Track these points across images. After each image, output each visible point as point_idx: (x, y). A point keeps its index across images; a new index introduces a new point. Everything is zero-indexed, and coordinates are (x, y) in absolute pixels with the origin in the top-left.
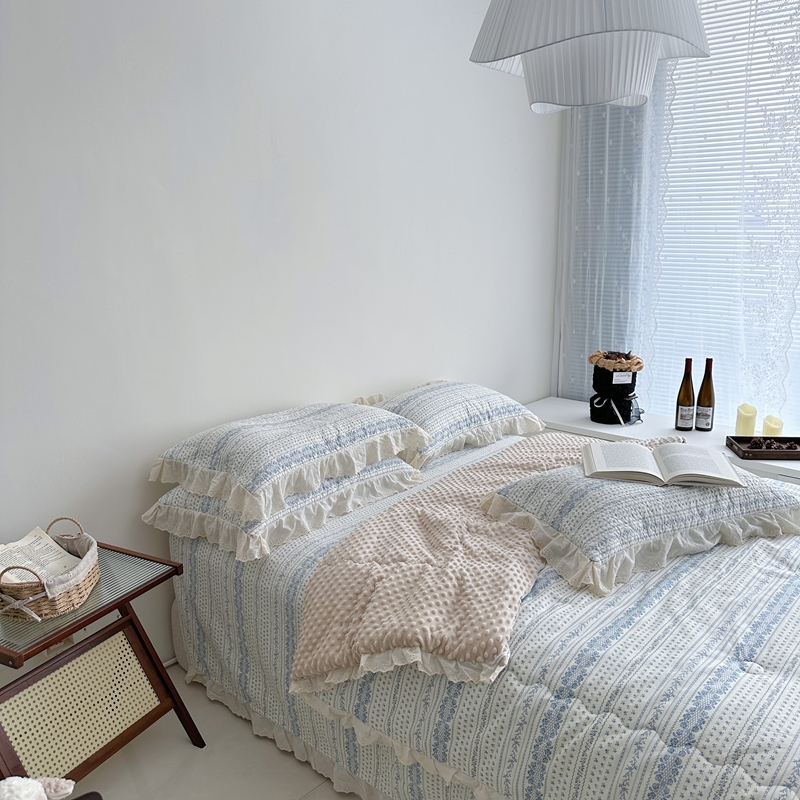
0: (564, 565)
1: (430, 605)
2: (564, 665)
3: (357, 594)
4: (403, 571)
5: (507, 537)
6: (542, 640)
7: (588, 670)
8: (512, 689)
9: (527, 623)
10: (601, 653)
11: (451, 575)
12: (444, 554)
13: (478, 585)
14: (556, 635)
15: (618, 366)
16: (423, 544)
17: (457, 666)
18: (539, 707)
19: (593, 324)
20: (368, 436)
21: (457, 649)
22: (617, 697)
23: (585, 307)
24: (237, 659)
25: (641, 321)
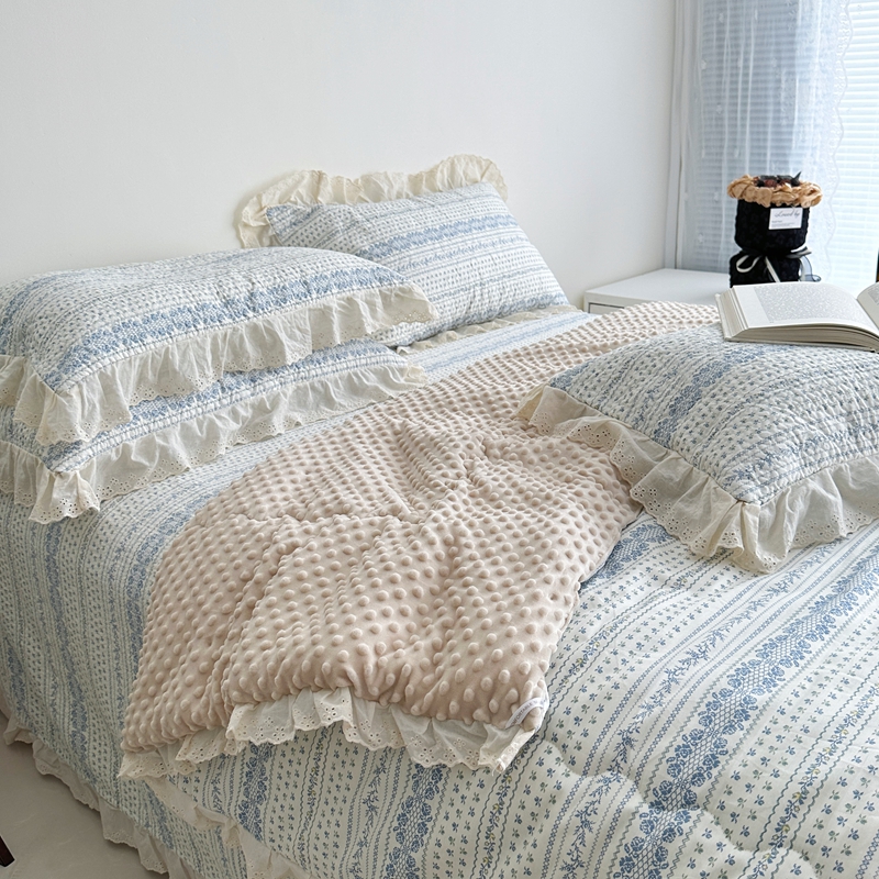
0: (680, 514)
1: (380, 599)
2: (673, 731)
3: (245, 581)
4: (339, 531)
5: (562, 463)
6: (624, 669)
7: (731, 740)
8: (551, 783)
9: (591, 632)
10: (761, 699)
11: (434, 535)
12: (429, 497)
13: (488, 555)
14: (655, 657)
15: (779, 198)
16: (395, 482)
17: (430, 730)
18: (613, 828)
19: (735, 140)
20: (314, 296)
21: (429, 694)
22: (804, 809)
23: (722, 112)
24: (67, 704)
25: (816, 126)
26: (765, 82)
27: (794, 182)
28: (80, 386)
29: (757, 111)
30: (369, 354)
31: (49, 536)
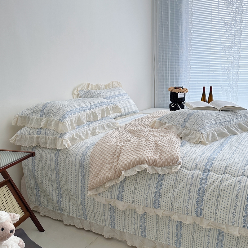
0: (190, 138)
1: (147, 150)
2: (204, 162)
3: (114, 153)
4: (131, 143)
6: (192, 156)
8: (185, 173)
9: (184, 153)
10: (216, 157)
11: (152, 140)
13: (163, 143)
14: (196, 154)
15: (180, 91)
17: (162, 168)
19: (167, 80)
20: (101, 106)
21: (161, 162)
22: (227, 168)
23: (164, 74)
25: (184, 77)
27: (182, 88)
28: (67, 121)
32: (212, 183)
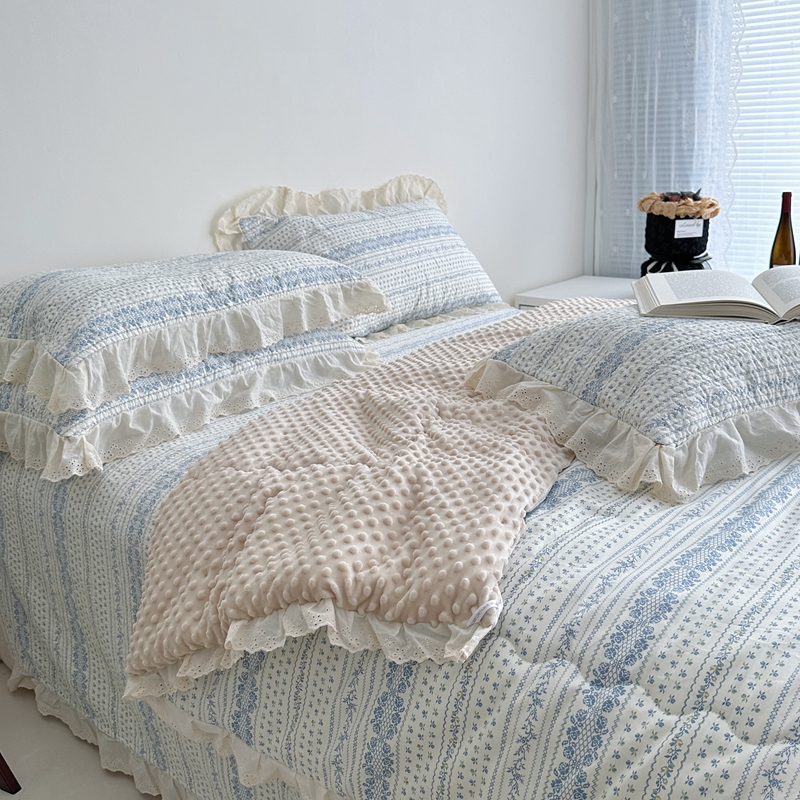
0: (608, 458)
1: (356, 526)
2: (608, 622)
3: (236, 521)
4: (317, 476)
5: (505, 421)
6: (565, 577)
7: (657, 628)
8: (506, 670)
9: (536, 550)
10: (681, 595)
11: (399, 475)
12: (393, 449)
13: (446, 490)
14: (590, 567)
15: (682, 211)
17: (402, 632)
18: (560, 704)
19: (643, 164)
20: (285, 289)
21: (401, 601)
22: (720, 678)
23: (632, 139)
24: (69, 647)
25: (713, 150)
26: (668, 113)
27: (696, 197)
28: (87, 362)
29: (662, 138)
30: (332, 341)
31: (56, 496)
32: (626, 755)
